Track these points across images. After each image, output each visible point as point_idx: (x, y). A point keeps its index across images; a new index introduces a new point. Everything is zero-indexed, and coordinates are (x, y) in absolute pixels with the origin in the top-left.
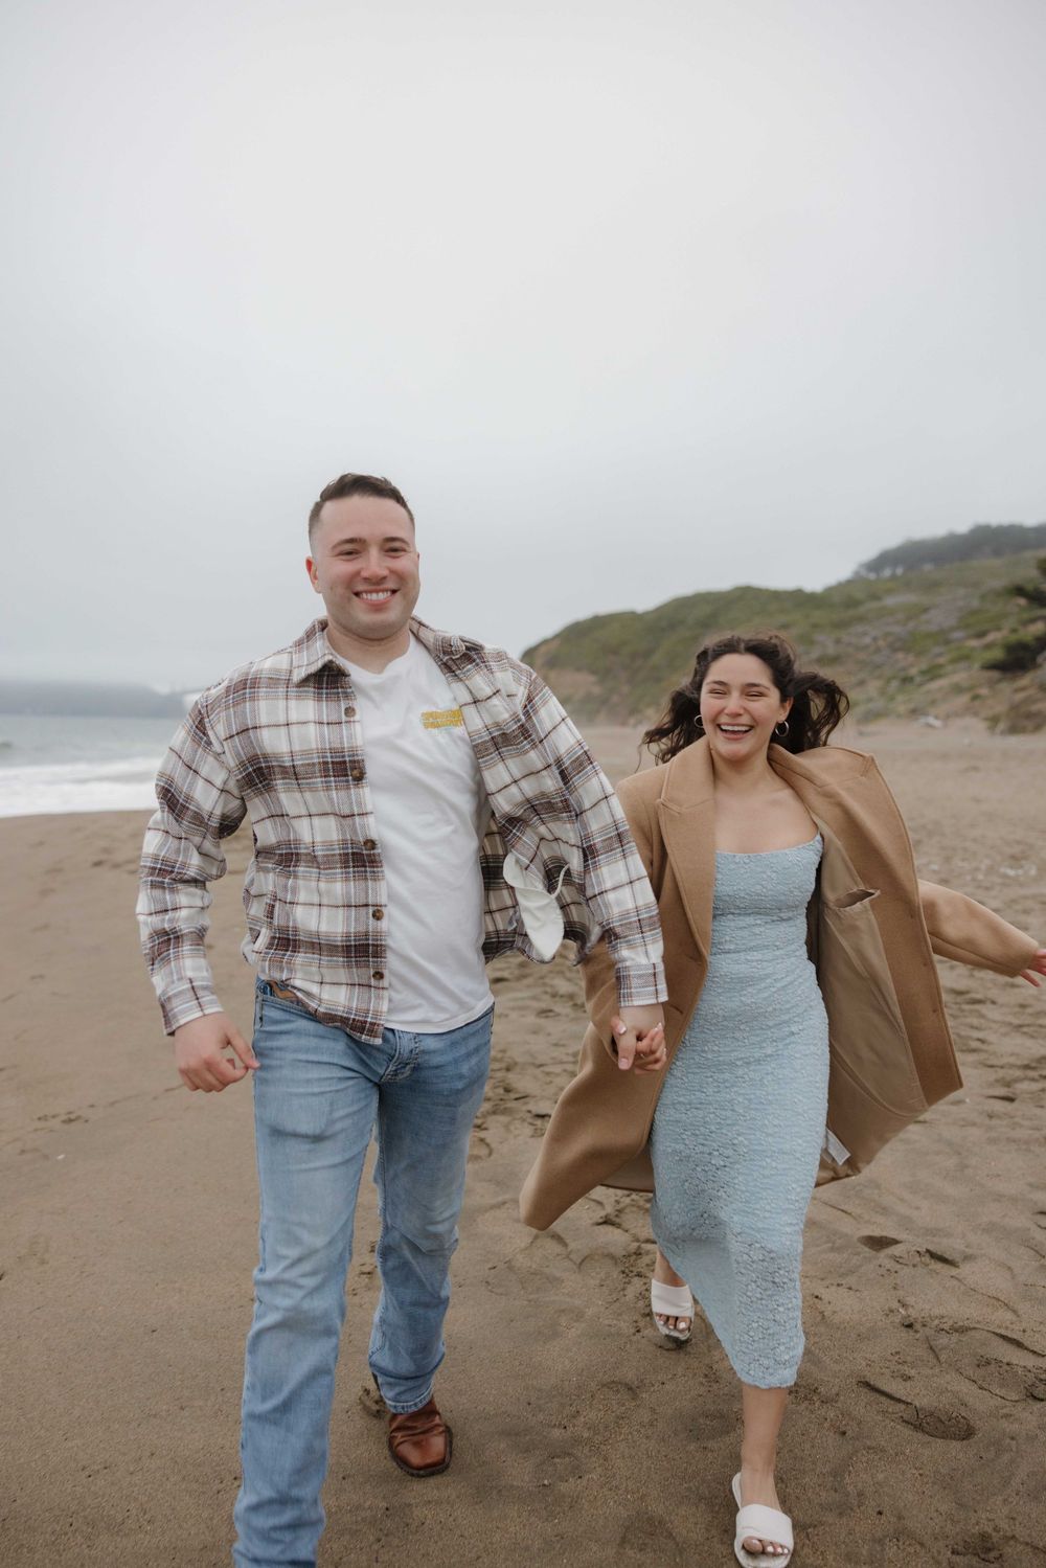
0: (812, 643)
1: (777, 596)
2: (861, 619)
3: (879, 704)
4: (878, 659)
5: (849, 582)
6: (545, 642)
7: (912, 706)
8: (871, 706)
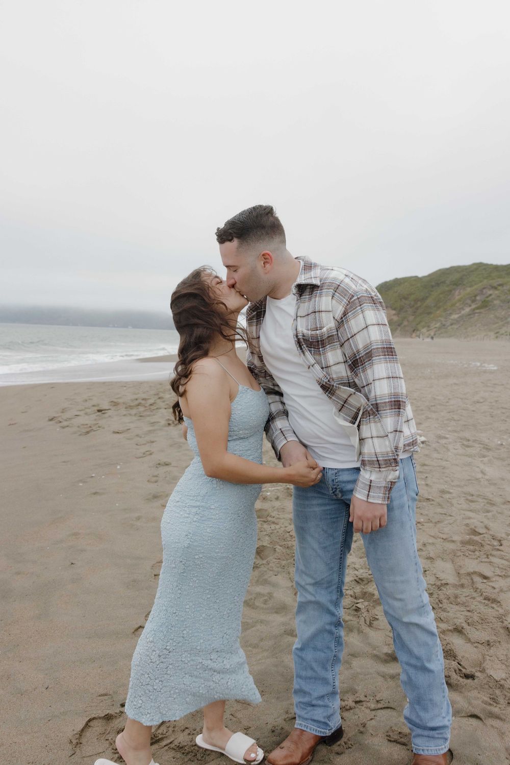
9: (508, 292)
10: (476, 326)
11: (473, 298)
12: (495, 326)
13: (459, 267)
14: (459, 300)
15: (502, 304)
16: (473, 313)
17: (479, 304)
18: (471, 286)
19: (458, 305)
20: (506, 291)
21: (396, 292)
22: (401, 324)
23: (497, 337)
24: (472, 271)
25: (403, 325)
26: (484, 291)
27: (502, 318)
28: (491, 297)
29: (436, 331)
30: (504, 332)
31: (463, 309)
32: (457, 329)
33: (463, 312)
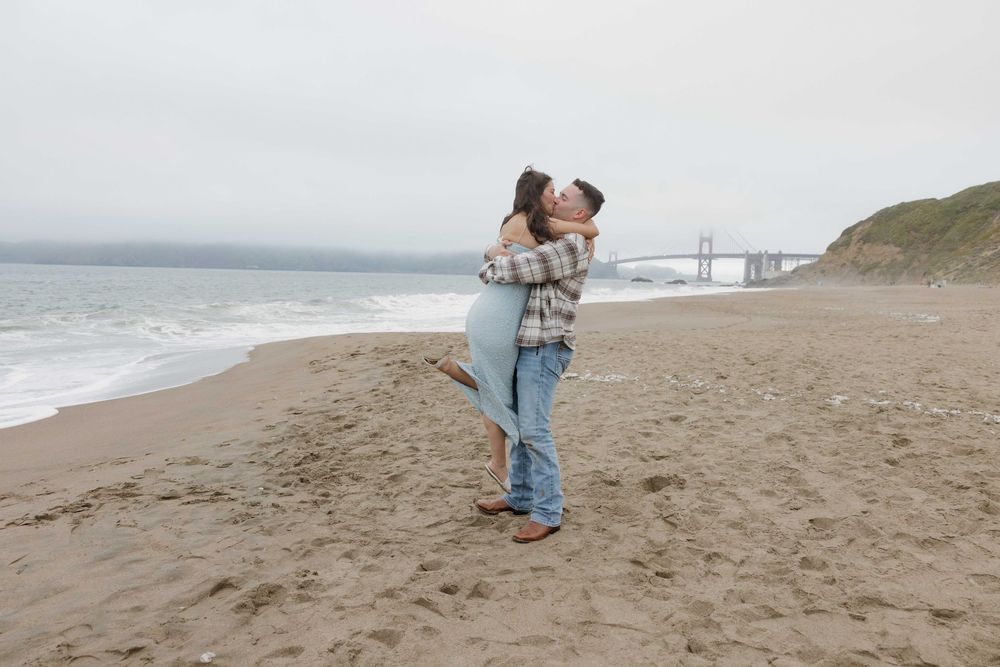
6: (861, 223)
21: (902, 222)
22: (909, 265)
25: (911, 267)
29: (958, 275)
32: (988, 271)
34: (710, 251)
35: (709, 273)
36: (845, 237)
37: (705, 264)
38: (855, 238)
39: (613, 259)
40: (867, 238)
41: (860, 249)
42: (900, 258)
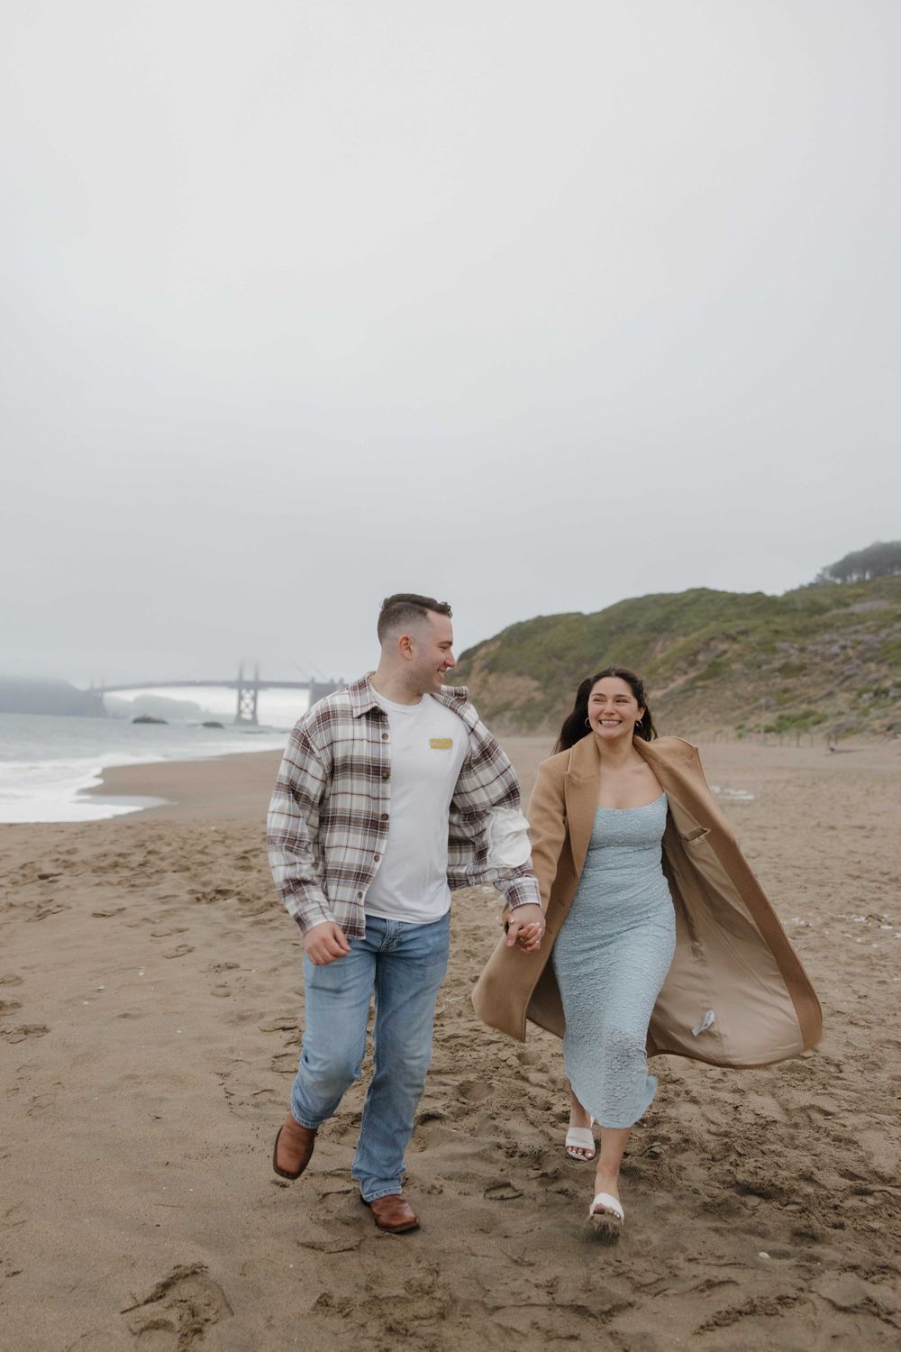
0: (774, 650)
1: (734, 599)
2: (827, 626)
3: (852, 718)
4: (847, 669)
5: (812, 586)
6: (484, 644)
7: (887, 721)
8: (842, 720)
9: (757, 647)
10: (698, 713)
11: (692, 658)
12: (735, 714)
13: (662, 596)
14: (664, 662)
15: (746, 671)
16: (690, 688)
17: (704, 669)
18: (685, 635)
19: (661, 670)
20: (754, 644)
21: (540, 644)
22: (551, 708)
23: (740, 736)
24: (688, 605)
26: (713, 644)
27: (747, 699)
28: (725, 657)
30: (752, 725)
31: (674, 680)
33: (672, 686)
34: (257, 676)
35: (254, 713)
36: (464, 662)
37: (248, 696)
38: (477, 665)
39: (97, 685)
40: (493, 666)
41: (485, 681)
42: (539, 696)
